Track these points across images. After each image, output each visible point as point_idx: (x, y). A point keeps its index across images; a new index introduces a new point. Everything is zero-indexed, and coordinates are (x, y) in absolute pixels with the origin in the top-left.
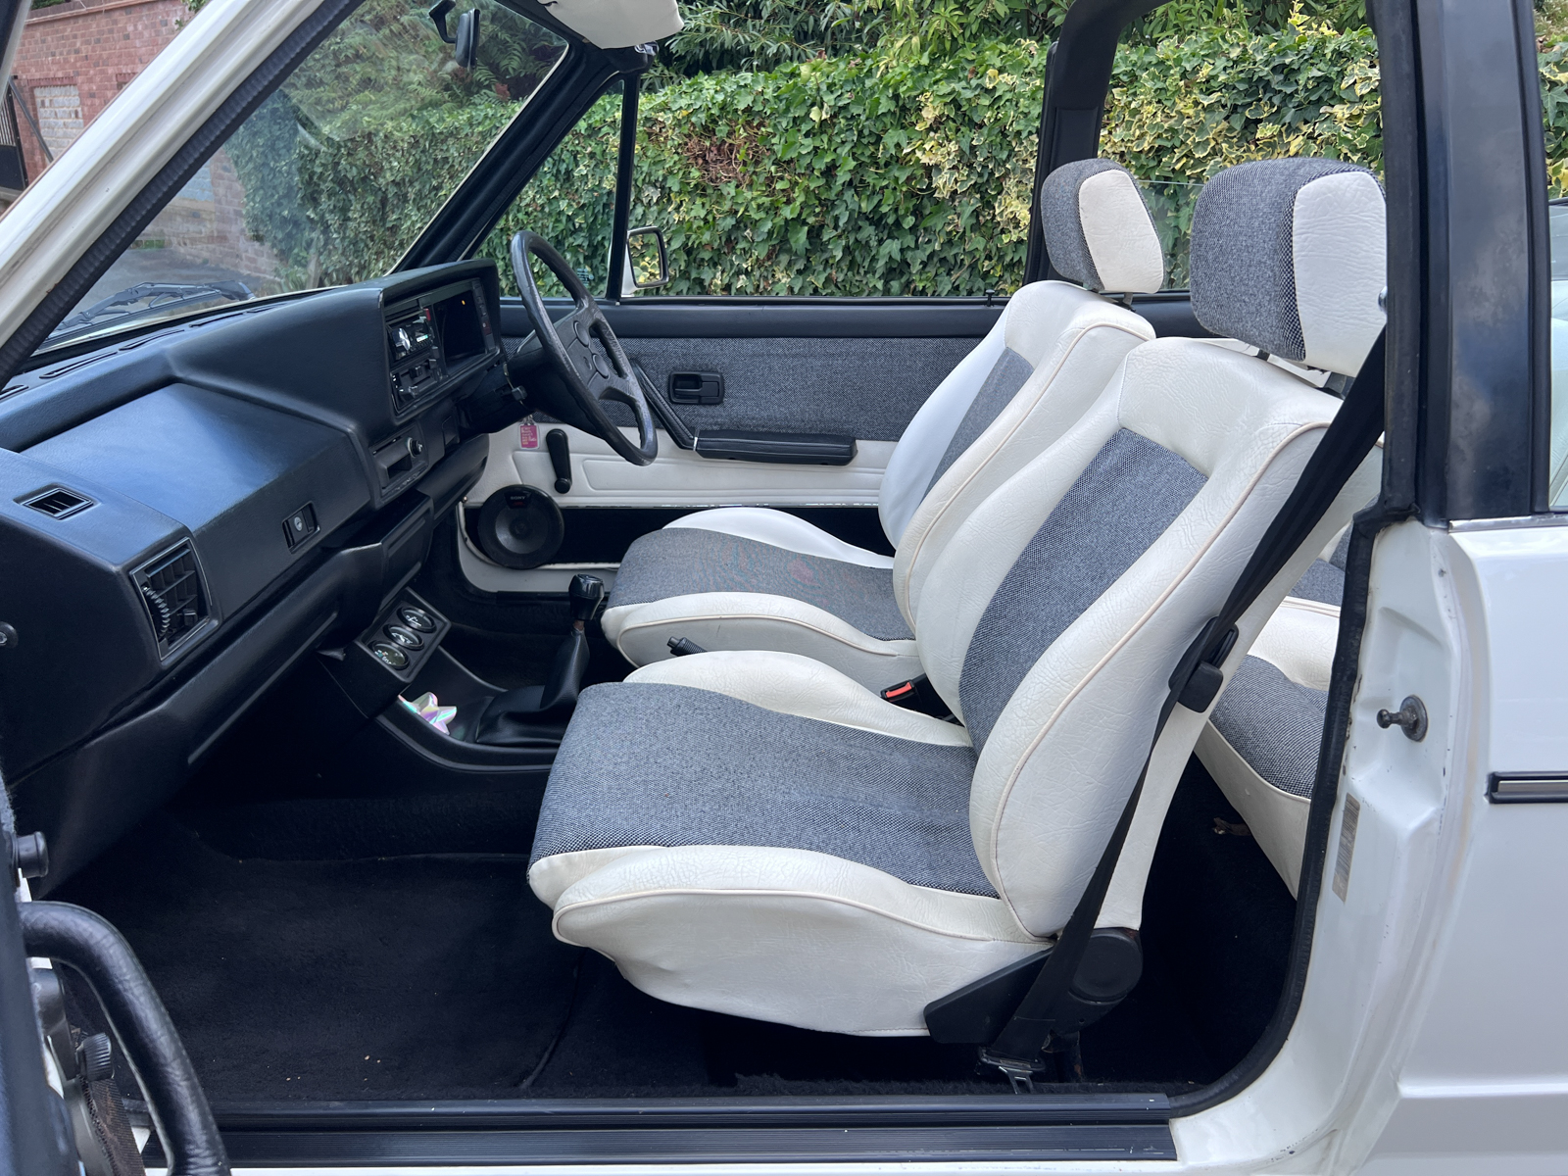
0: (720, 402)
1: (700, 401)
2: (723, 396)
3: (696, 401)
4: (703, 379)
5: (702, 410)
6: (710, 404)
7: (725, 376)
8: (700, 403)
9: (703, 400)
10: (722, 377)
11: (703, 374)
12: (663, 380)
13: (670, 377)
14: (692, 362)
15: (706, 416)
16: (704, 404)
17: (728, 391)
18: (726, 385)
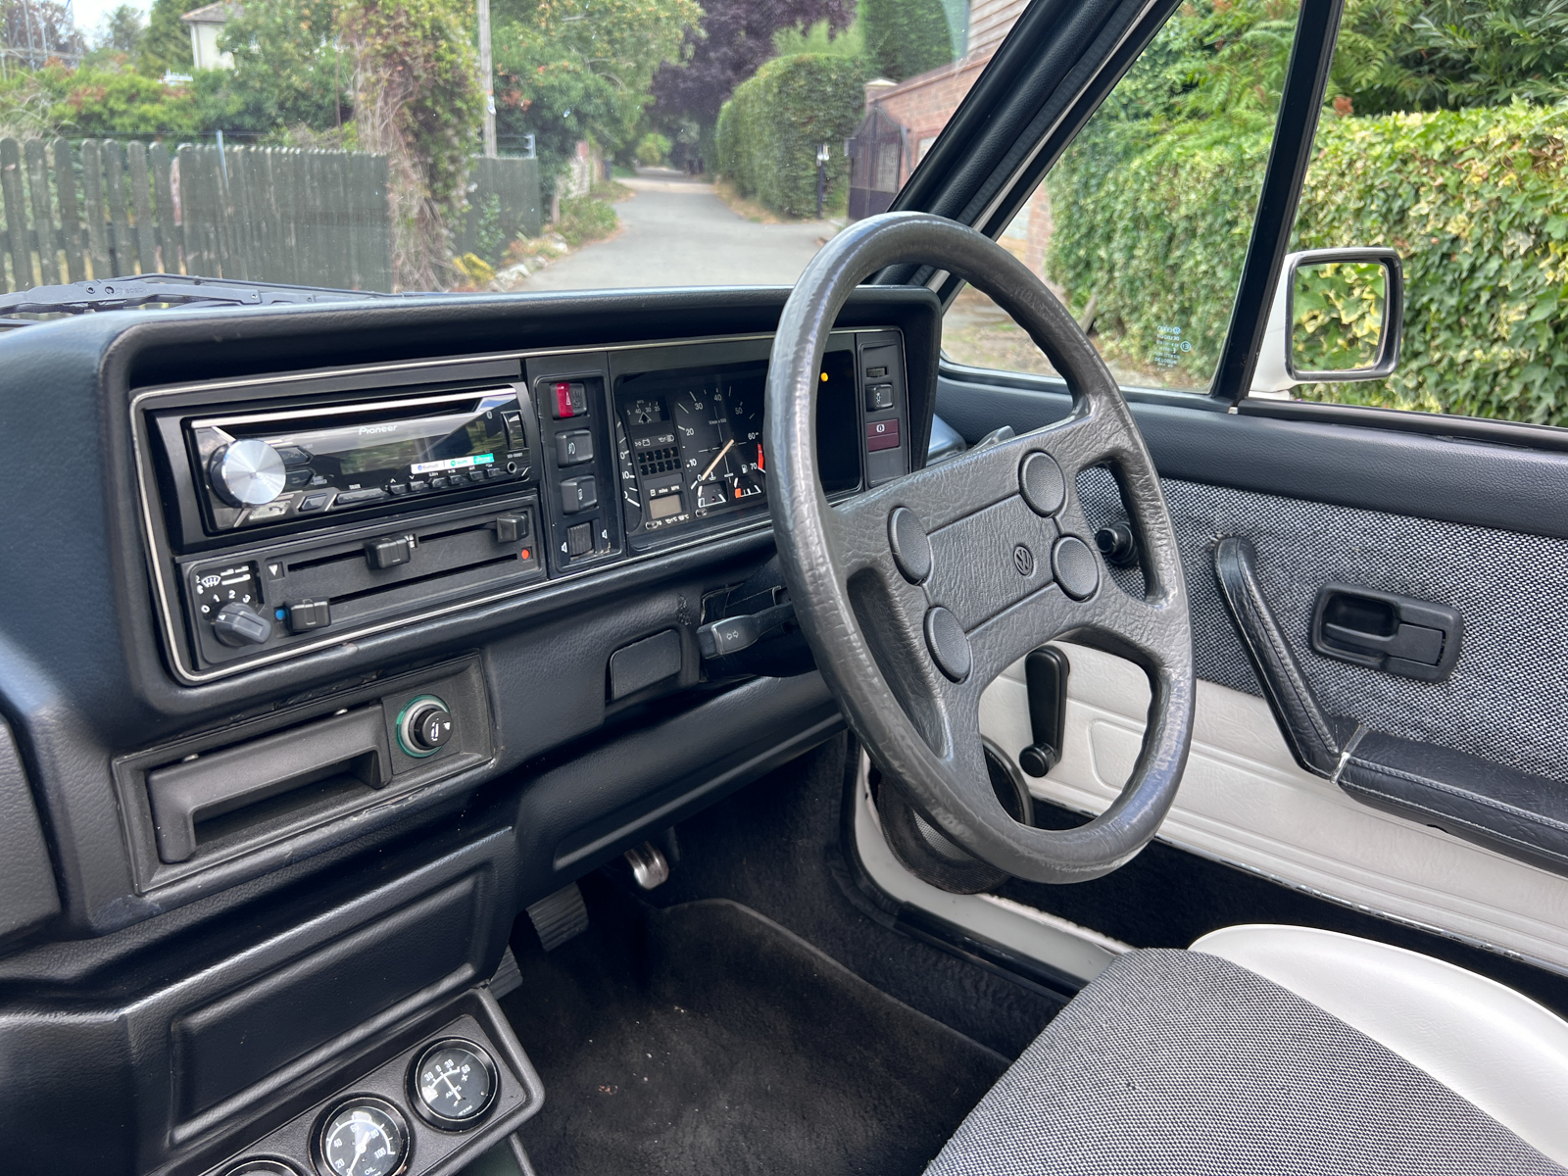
0: (1442, 679)
1: (1385, 663)
2: (1452, 666)
3: (1374, 661)
4: (1404, 616)
5: (1386, 686)
6: (1411, 678)
7: (1468, 620)
8: (1382, 668)
9: (1393, 664)
10: (1460, 622)
11: (1406, 604)
12: (1302, 598)
13: (1319, 595)
14: (1383, 571)
15: (1394, 703)
16: (1395, 675)
17: (1467, 658)
18: (1466, 642)
